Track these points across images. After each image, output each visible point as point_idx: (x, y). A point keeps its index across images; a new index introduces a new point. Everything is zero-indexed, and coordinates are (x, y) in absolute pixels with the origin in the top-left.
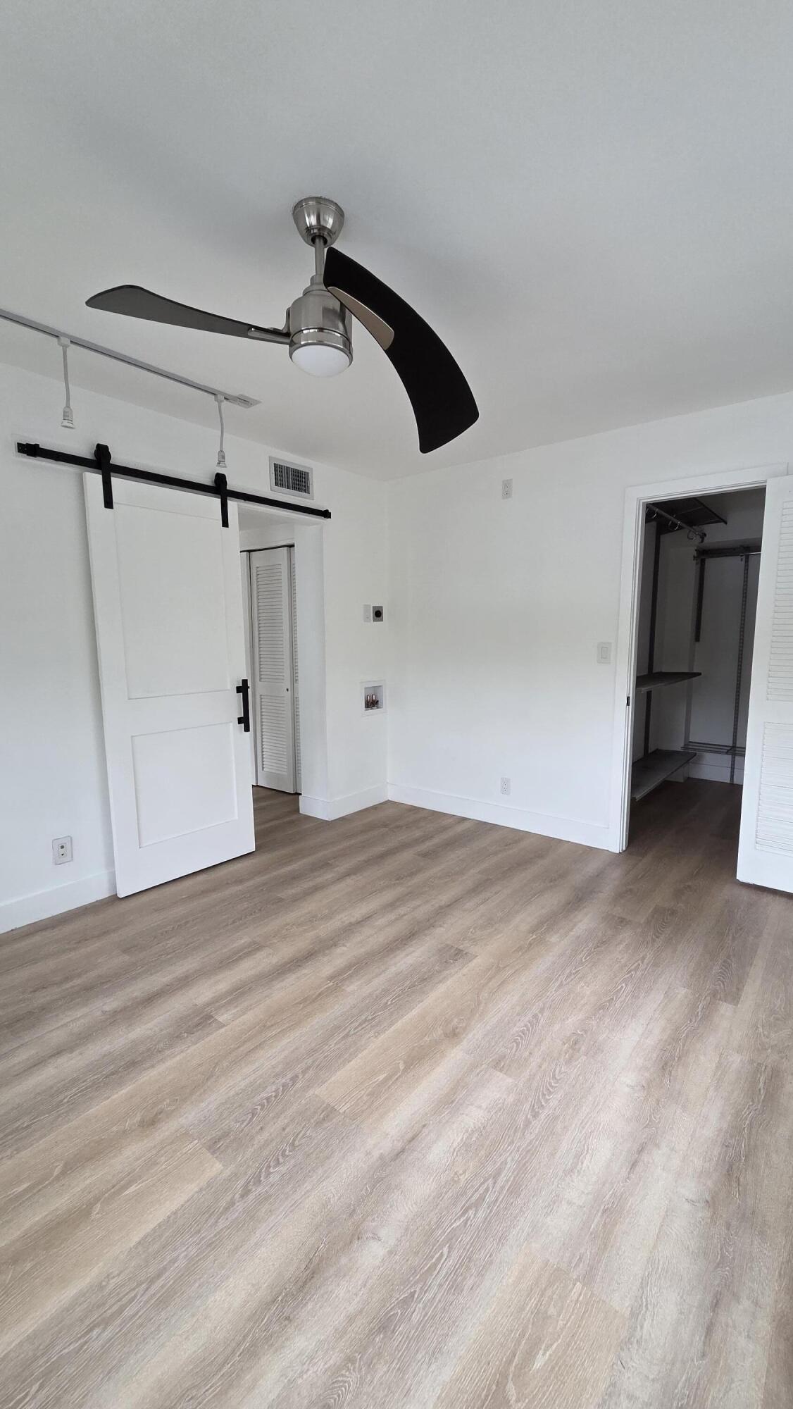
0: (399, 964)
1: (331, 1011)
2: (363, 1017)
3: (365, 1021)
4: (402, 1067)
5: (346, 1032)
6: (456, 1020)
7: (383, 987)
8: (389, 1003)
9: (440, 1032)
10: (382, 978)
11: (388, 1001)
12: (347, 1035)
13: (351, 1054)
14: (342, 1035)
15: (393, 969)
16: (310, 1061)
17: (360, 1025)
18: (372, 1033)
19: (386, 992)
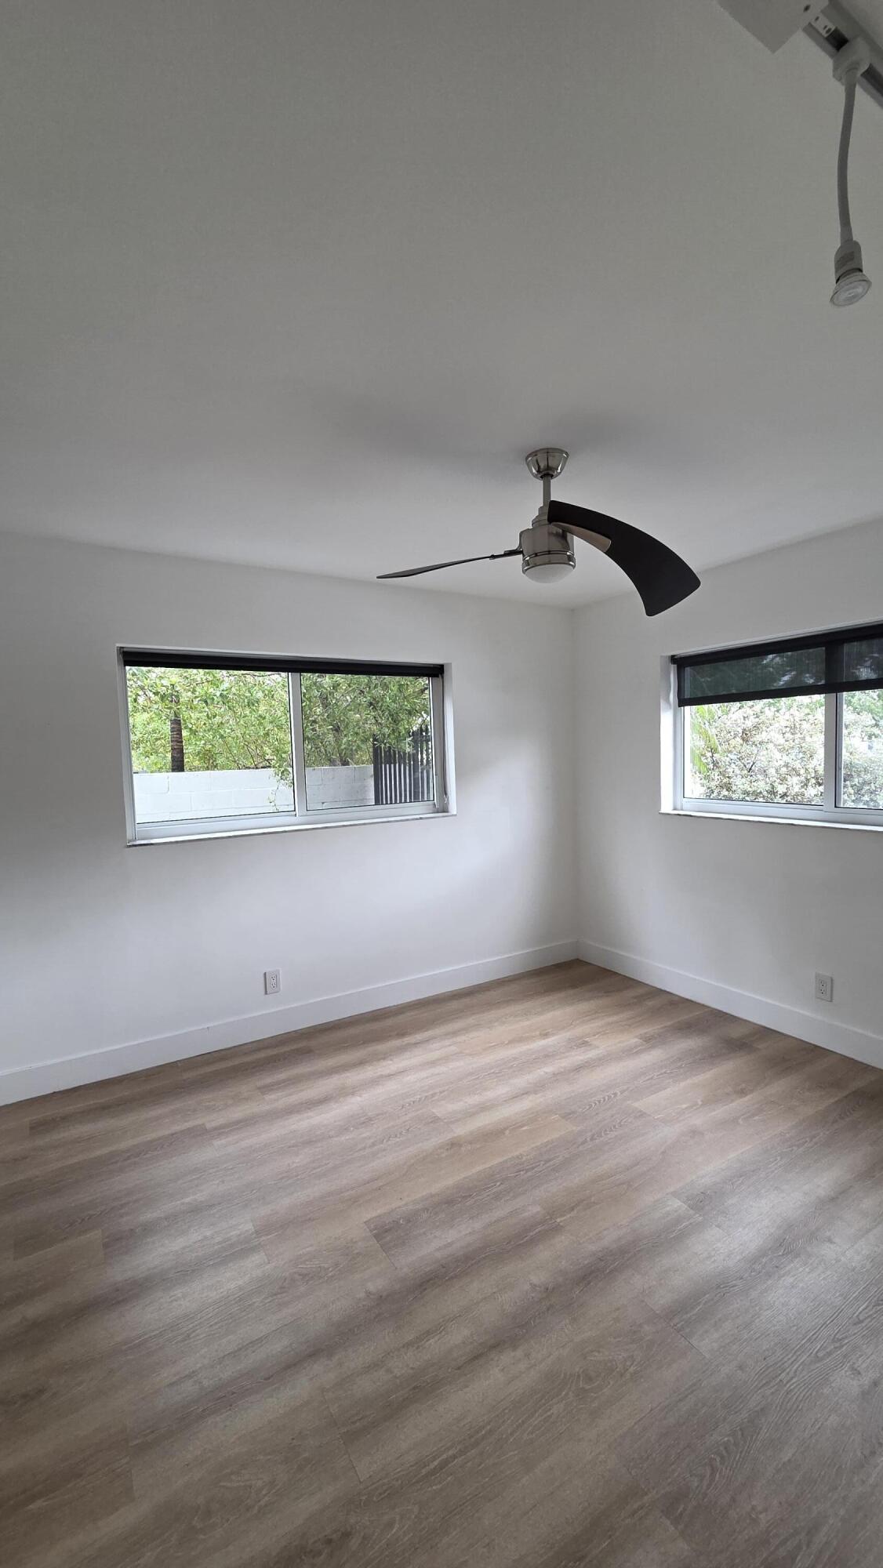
0: (470, 1230)
1: (561, 1187)
2: (529, 1174)
3: (527, 1171)
4: (507, 1132)
5: (548, 1165)
6: (443, 1155)
7: (498, 1203)
8: (498, 1184)
9: (463, 1149)
10: (498, 1214)
11: (499, 1186)
12: (547, 1161)
13: (546, 1146)
14: (551, 1163)
15: (478, 1225)
16: (581, 1148)
17: (533, 1168)
18: (524, 1158)
19: (497, 1197)
